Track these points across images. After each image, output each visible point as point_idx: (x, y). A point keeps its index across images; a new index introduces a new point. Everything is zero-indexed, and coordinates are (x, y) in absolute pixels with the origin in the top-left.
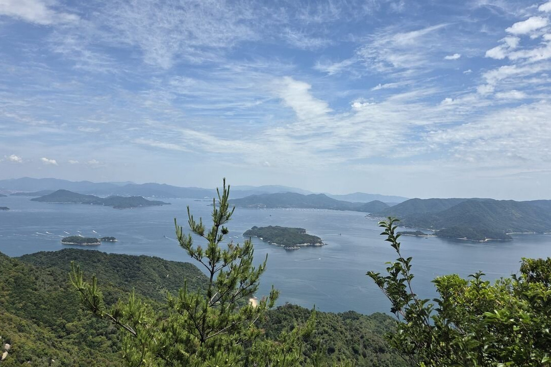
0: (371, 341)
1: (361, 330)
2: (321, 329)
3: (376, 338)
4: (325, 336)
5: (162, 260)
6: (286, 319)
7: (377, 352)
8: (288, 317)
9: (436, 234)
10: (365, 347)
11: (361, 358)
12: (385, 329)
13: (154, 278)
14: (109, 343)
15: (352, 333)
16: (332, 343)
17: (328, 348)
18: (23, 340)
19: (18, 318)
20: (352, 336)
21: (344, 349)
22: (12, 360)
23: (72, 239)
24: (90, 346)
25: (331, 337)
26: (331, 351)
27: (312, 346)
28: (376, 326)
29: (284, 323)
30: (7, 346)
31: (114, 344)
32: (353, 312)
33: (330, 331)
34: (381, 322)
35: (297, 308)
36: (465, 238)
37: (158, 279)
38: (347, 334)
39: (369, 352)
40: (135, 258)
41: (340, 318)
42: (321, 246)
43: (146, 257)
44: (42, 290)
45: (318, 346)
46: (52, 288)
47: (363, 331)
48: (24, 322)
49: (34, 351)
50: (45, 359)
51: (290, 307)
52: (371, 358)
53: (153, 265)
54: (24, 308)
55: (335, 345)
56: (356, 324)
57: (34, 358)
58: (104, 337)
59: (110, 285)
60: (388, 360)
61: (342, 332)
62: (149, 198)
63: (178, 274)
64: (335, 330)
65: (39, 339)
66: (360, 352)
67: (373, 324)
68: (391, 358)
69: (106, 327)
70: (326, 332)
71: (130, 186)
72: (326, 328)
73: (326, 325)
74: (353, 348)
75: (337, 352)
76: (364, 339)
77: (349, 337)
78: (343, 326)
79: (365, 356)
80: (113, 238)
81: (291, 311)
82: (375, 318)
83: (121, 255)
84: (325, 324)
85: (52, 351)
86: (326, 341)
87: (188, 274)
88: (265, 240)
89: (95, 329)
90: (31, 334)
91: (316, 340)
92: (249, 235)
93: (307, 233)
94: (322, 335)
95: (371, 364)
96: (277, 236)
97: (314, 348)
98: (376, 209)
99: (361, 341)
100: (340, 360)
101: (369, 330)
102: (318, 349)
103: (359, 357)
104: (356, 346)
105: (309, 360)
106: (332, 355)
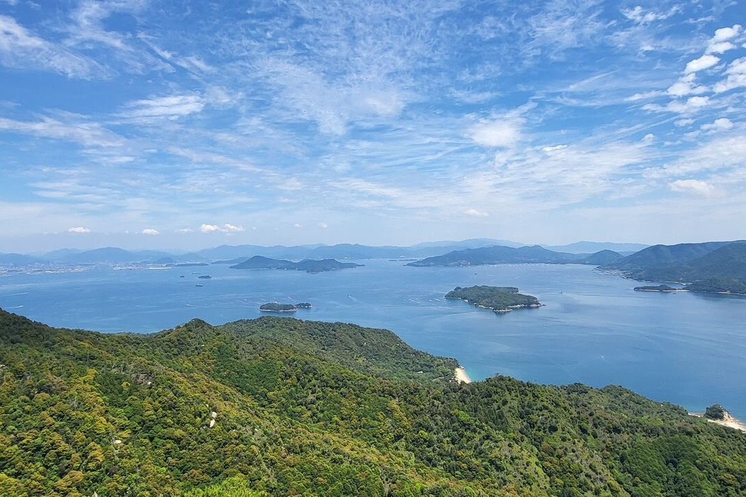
0: (603, 419)
1: (589, 406)
2: (539, 405)
3: (609, 416)
4: (545, 412)
5: (358, 326)
6: (497, 393)
7: (610, 432)
8: (499, 390)
9: (687, 288)
10: (595, 426)
11: (590, 438)
12: (621, 405)
13: (351, 346)
14: (309, 413)
15: (578, 410)
16: (554, 420)
17: (548, 426)
18: (228, 408)
19: (223, 386)
20: (578, 413)
21: (569, 427)
22: (218, 428)
23: (269, 306)
24: (291, 416)
25: (552, 414)
26: (553, 429)
27: (530, 423)
28: (609, 401)
29: (495, 397)
30: (214, 414)
31: (314, 414)
32: (579, 384)
33: (552, 408)
34: (615, 397)
35: (510, 380)
36: (728, 292)
37: (356, 347)
38: (572, 410)
39: (600, 431)
40: (330, 325)
41: (563, 391)
42: (537, 307)
43: (342, 323)
44: (244, 359)
45: (536, 423)
46: (252, 357)
47: (593, 407)
48: (229, 390)
49: (238, 420)
50: (248, 428)
51: (501, 378)
52: (604, 439)
53: (350, 332)
54: (228, 376)
55: (557, 422)
56: (583, 398)
57: (239, 426)
58: (304, 407)
59: (307, 354)
60: (625, 442)
61: (565, 408)
62: (342, 261)
63: (375, 342)
64: (557, 405)
65: (243, 408)
66: (590, 431)
67: (605, 399)
68: (629, 439)
69: (306, 397)
70: (546, 408)
71: (322, 249)
72: (545, 404)
73: (546, 400)
74: (580, 427)
75: (560, 431)
76: (594, 417)
77: (575, 414)
78: (566, 401)
79: (595, 436)
80: (308, 305)
81: (502, 383)
82: (608, 391)
83: (316, 323)
84: (544, 398)
85: (254, 420)
86: (546, 418)
87: (386, 342)
88: (471, 302)
89: (295, 399)
90: (235, 402)
91: (534, 417)
92: (452, 297)
93: (520, 292)
94: (541, 410)
95: (604, 446)
96: (484, 297)
97: (532, 425)
98: (606, 260)
99: (591, 419)
100: (564, 439)
101: (599, 405)
102: (536, 428)
103: (588, 438)
104: (584, 424)
105: (526, 438)
106: (554, 434)
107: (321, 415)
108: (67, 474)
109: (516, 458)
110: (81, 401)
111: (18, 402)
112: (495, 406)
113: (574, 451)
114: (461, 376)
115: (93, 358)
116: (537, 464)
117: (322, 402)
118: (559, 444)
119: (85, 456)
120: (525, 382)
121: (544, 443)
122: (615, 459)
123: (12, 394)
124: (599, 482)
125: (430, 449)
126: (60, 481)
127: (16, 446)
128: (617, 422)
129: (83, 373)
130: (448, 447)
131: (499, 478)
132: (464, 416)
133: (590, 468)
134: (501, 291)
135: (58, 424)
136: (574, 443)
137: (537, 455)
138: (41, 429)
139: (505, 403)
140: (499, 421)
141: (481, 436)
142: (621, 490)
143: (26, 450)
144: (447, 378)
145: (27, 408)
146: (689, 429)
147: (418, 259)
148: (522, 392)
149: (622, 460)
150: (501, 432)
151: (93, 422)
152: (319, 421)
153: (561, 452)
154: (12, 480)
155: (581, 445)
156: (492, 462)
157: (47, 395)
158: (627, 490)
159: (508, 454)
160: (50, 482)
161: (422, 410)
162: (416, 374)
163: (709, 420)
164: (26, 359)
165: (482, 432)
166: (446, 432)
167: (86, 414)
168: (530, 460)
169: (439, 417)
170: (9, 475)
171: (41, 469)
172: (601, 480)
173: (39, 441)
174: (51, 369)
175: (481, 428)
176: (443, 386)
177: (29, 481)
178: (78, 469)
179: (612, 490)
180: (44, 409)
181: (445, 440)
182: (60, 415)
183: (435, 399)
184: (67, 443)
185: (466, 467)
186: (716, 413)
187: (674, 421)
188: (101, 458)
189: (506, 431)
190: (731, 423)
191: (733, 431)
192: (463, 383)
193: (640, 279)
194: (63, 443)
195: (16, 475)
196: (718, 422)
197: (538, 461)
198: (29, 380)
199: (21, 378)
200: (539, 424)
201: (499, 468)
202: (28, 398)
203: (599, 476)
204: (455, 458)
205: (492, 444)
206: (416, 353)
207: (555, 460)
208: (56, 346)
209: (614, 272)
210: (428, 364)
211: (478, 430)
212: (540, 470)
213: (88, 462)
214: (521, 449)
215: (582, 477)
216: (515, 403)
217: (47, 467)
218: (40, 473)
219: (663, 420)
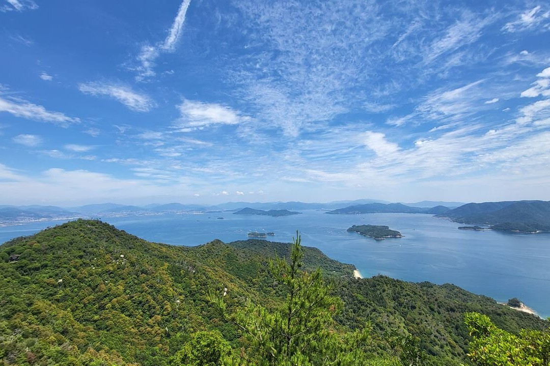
0: (443, 303)
1: (435, 295)
2: (405, 293)
3: (447, 301)
4: (408, 297)
6: (379, 285)
7: (449, 311)
8: (380, 283)
9: (491, 228)
10: (439, 307)
11: (436, 314)
12: (454, 295)
14: (274, 291)
15: (428, 297)
16: (414, 302)
17: (410, 305)
18: (233, 287)
19: (230, 275)
20: (428, 299)
21: (423, 307)
22: (228, 297)
23: (253, 234)
24: (265, 292)
25: (413, 299)
26: (413, 308)
27: (399, 303)
28: (446, 293)
29: (378, 287)
30: (226, 289)
31: (277, 292)
32: (427, 282)
33: (412, 295)
34: (450, 290)
35: (386, 278)
36: (518, 231)
38: (425, 297)
40: (285, 244)
41: (418, 286)
42: (400, 237)
44: (240, 261)
45: (403, 303)
46: (244, 260)
47: (437, 296)
48: (233, 277)
49: (238, 293)
50: (243, 297)
51: (382, 277)
52: (444, 315)
54: (232, 270)
55: (416, 304)
56: (431, 290)
57: (238, 296)
58: (272, 288)
60: (458, 317)
61: (420, 296)
62: (291, 211)
63: (309, 254)
64: (415, 294)
65: (240, 287)
66: (436, 310)
67: (444, 292)
68: (460, 316)
69: (272, 282)
70: (409, 295)
71: (280, 204)
72: (408, 293)
74: (430, 307)
75: (417, 309)
76: (438, 301)
77: (426, 299)
78: (421, 292)
79: (439, 313)
80: (273, 233)
81: (382, 279)
82: (446, 287)
83: (278, 243)
84: (407, 289)
85: (246, 293)
86: (409, 301)
87: (315, 254)
88: (362, 233)
89: (267, 283)
90: (236, 283)
91: (402, 300)
92: (351, 230)
93: (390, 229)
94: (406, 296)
95: (445, 319)
96: (369, 231)
97: (401, 304)
98: (440, 212)
99: (436, 302)
100: (420, 314)
101: (441, 295)
102: (403, 306)
103: (435, 314)
104: (432, 306)
105: (397, 312)
106: (414, 311)
107: (281, 293)
108: (153, 316)
109: (392, 323)
110: (161, 279)
111: (132, 278)
112: (378, 292)
113: (426, 321)
114: (357, 274)
115: (167, 257)
116: (404, 327)
117: (281, 285)
118: (417, 317)
119: (162, 308)
120: (396, 279)
121: (408, 316)
122: (452, 327)
123: (129, 274)
124: (443, 340)
125: (341, 315)
126: (150, 320)
127: (130, 301)
128: (452, 305)
129: (163, 265)
130: (352, 315)
131: (382, 334)
132: (360, 297)
133: (437, 331)
134: (379, 228)
135: (150, 290)
136: (427, 316)
137: (404, 322)
138: (142, 292)
139: (384, 291)
140: (381, 301)
141: (371, 309)
142: (457, 346)
143: (135, 303)
144: (349, 275)
145: (136, 281)
146: (499, 312)
147: (332, 210)
148: (394, 285)
149: (457, 328)
150: (382, 307)
151: (166, 290)
152: (279, 296)
153: (419, 321)
154: (128, 318)
155: (431, 318)
156: (377, 325)
157: (145, 275)
158: (461, 347)
159: (387, 321)
160: (145, 321)
161: (336, 292)
162: (331, 273)
163: (511, 308)
164: (136, 257)
165: (371, 307)
166: (350, 306)
167: (163, 286)
168: (400, 325)
169: (346, 297)
170: (126, 315)
171: (141, 313)
172: (444, 339)
173: (141, 298)
174: (147, 263)
175: (371, 304)
176: (347, 280)
177: (135, 319)
178: (159, 315)
179: (451, 346)
180: (144, 283)
181: (350, 310)
182: (151, 286)
183: (343, 286)
184: (154, 300)
185: (362, 327)
186: (515, 303)
187: (488, 306)
188: (170, 309)
189: (385, 307)
190: (525, 310)
191: (528, 315)
192: (359, 278)
193: (461, 222)
194: (152, 300)
195: (129, 316)
196: (517, 309)
197: (405, 326)
198: (137, 267)
199: (133, 266)
200: (405, 304)
201: (381, 329)
202: (136, 277)
203: (443, 337)
204: (356, 321)
205: (377, 314)
206: (332, 261)
207: (415, 326)
208: (150, 251)
209: (445, 218)
210: (338, 267)
211: (369, 306)
212: (406, 331)
213: (163, 311)
214: (395, 318)
215: (432, 337)
216: (390, 291)
217: (144, 313)
218: (141, 315)
219: (481, 306)
